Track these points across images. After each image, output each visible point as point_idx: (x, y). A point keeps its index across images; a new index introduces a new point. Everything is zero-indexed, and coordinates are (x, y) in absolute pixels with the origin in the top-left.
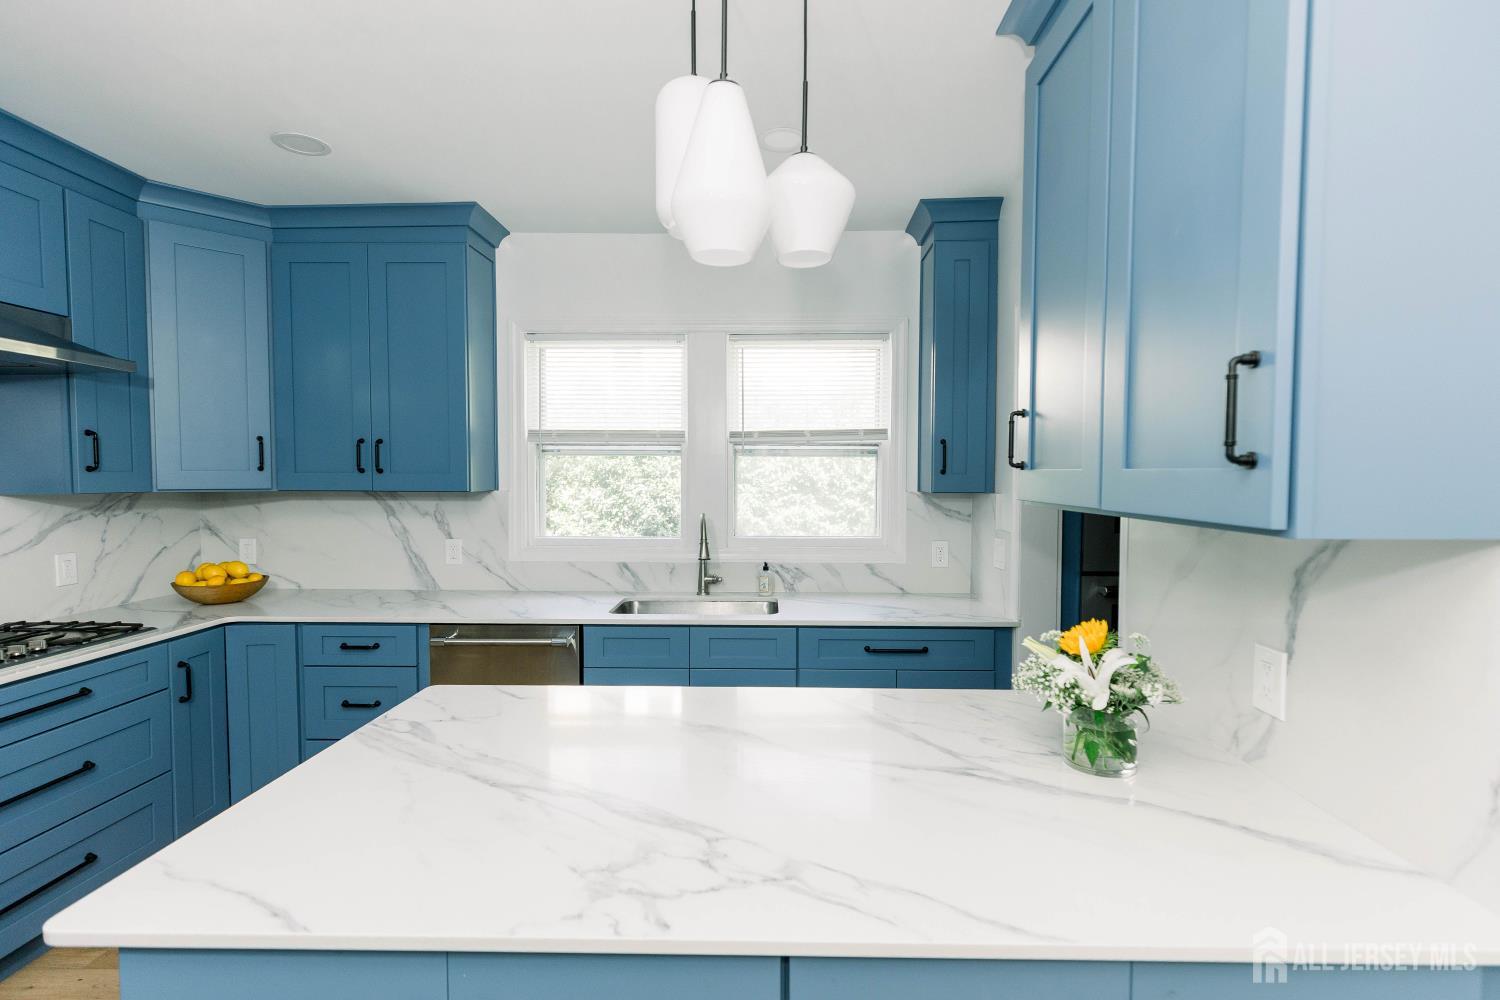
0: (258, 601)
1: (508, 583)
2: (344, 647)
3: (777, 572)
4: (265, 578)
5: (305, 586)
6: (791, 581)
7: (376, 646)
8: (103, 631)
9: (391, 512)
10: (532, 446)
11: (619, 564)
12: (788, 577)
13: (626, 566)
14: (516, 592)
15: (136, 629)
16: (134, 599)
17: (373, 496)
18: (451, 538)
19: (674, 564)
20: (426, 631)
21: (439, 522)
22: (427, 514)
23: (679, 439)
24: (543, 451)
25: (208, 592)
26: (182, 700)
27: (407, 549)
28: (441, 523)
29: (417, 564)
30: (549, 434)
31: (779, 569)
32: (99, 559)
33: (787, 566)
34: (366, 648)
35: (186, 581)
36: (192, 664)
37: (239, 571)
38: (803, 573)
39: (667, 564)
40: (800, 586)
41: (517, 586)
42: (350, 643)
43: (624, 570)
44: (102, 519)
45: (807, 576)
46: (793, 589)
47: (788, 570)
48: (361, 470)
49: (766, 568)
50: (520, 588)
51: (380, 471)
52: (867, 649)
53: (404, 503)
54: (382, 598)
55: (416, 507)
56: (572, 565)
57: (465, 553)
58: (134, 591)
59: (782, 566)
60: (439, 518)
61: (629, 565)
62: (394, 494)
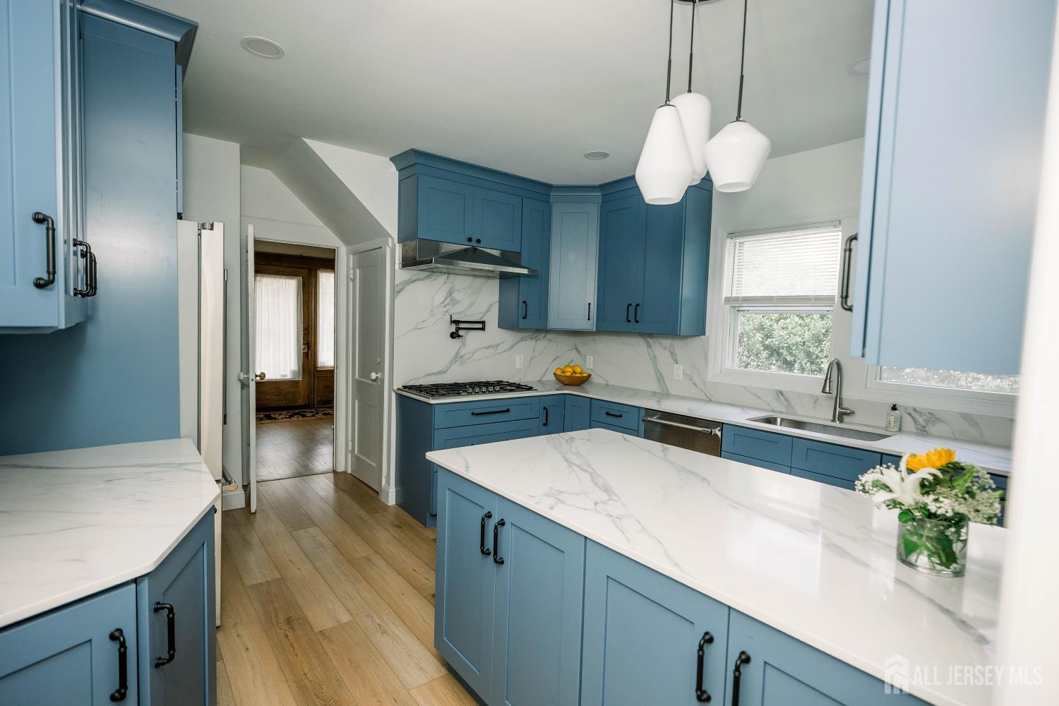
0: (586, 386)
1: (705, 395)
2: (608, 414)
3: (910, 414)
4: (590, 375)
5: (610, 383)
6: (924, 424)
7: (620, 416)
8: (519, 387)
9: (649, 346)
10: (727, 307)
11: (776, 391)
12: (921, 420)
13: (781, 393)
14: (710, 401)
15: (530, 389)
16: (544, 379)
17: (640, 335)
18: (677, 363)
20: (643, 413)
22: (665, 348)
23: (831, 302)
24: (738, 311)
25: (564, 379)
26: (545, 425)
27: (656, 368)
28: (672, 354)
29: (660, 378)
30: (737, 299)
31: (912, 412)
32: (532, 359)
33: (921, 410)
34: (616, 416)
35: (559, 372)
36: (549, 409)
37: (578, 370)
38: (938, 419)
40: (931, 429)
41: (711, 397)
42: (611, 412)
43: (780, 395)
44: (534, 341)
45: (942, 422)
46: (925, 431)
47: (921, 414)
48: (629, 321)
49: (894, 408)
50: (713, 399)
51: (637, 322)
53: (655, 340)
54: (635, 392)
55: (661, 344)
57: (685, 374)
58: (544, 376)
59: (915, 410)
60: (671, 350)
61: (784, 392)
62: (651, 335)
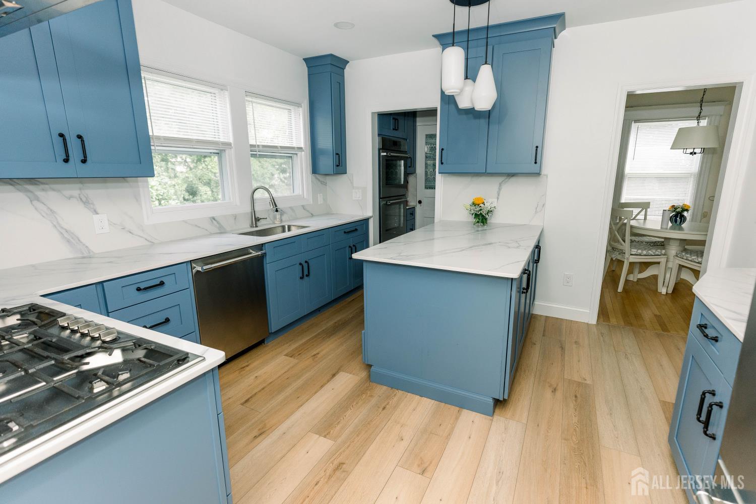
1: (146, 239)
2: (139, 290)
7: (162, 283)
9: (34, 198)
11: (210, 218)
13: (214, 219)
18: (97, 213)
19: (236, 214)
21: (84, 203)
22: (72, 197)
23: (229, 147)
27: (57, 226)
28: (87, 204)
29: (69, 237)
34: (153, 287)
39: (233, 215)
41: (152, 241)
42: (142, 286)
43: (214, 221)
50: (155, 242)
51: (84, 161)
52: (345, 232)
55: (60, 192)
56: (185, 222)
57: (111, 223)
60: (84, 199)
61: (216, 218)
